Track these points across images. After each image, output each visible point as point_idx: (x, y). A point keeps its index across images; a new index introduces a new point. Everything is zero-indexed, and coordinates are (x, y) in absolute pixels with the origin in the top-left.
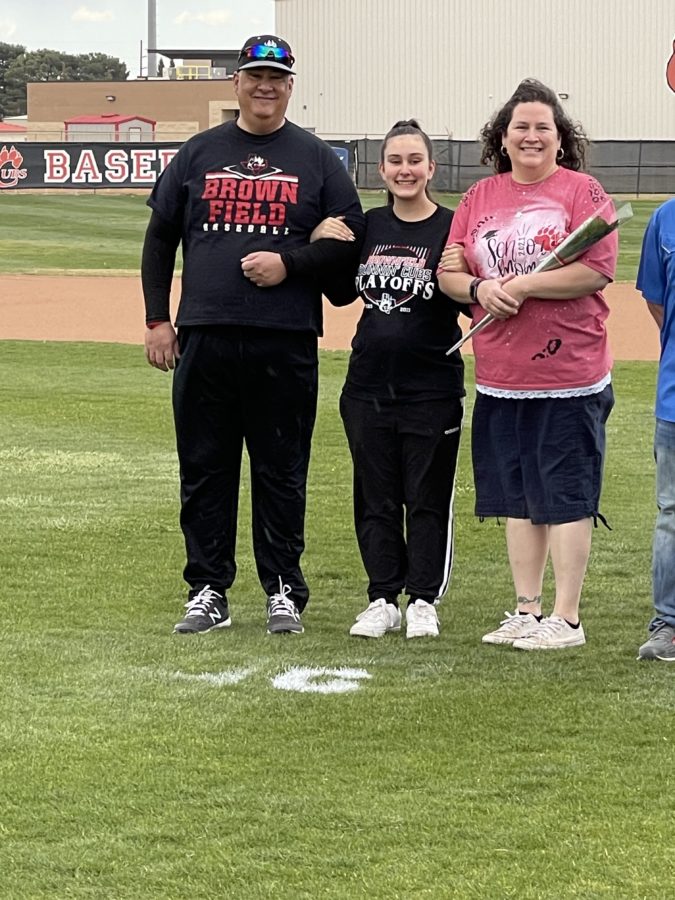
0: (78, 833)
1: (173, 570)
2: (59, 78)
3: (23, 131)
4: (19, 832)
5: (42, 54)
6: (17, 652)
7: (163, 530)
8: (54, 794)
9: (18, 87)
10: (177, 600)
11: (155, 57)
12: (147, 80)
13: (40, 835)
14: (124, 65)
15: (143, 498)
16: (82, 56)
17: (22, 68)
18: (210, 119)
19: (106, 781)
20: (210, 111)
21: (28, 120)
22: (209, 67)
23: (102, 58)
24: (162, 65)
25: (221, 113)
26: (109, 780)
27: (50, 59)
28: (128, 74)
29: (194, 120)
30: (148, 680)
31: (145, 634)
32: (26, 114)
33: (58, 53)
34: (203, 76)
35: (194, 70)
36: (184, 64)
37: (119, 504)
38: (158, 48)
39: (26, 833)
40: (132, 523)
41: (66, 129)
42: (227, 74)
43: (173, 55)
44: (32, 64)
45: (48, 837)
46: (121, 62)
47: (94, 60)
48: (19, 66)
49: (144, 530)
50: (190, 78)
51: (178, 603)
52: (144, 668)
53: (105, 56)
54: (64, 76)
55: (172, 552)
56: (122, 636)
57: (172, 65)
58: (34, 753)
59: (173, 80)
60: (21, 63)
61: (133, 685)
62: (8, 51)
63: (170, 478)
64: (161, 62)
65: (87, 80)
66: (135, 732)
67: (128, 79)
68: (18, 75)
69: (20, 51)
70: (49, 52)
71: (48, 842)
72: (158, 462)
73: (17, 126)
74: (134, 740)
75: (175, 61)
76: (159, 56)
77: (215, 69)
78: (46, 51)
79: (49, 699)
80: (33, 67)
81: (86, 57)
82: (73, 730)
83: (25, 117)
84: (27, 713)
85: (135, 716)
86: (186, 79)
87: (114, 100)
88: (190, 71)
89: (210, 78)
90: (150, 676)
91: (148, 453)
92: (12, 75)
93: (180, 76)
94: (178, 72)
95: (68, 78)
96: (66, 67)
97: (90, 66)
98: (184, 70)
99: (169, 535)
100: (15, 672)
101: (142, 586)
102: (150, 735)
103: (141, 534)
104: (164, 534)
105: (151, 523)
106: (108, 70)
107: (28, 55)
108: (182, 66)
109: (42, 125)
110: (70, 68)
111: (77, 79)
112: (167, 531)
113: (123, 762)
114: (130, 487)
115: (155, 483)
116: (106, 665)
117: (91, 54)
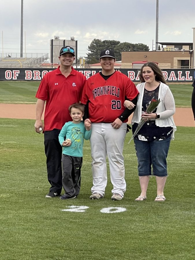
0: (179, 253)
1: (189, 187)
2: (129, 50)
3: (120, 66)
4: (163, 252)
5: (125, 43)
6: (151, 207)
7: (184, 176)
8: (170, 243)
9: (118, 53)
10: (192, 194)
11: (158, 44)
12: (156, 51)
13: (169, 253)
14: (148, 47)
15: (176, 167)
16: (136, 44)
17: (119, 47)
18: (174, 63)
19: (183, 240)
20: (174, 60)
21: (122, 62)
22: (174, 47)
23: (142, 45)
24: (159, 47)
25: (177, 61)
26: (184, 240)
27: (127, 45)
28: (149, 50)
29: (169, 63)
30: (188, 215)
31: (185, 203)
32: (121, 60)
33: (129, 43)
34: (172, 50)
35: (169, 49)
36: (167, 47)
37: (170, 169)
38: (159, 42)
39: (165, 252)
40: (175, 174)
41: (133, 65)
42: (179, 50)
43: (163, 44)
44: (122, 46)
45: (171, 254)
46: (147, 46)
47: (139, 45)
48: (118, 47)
49: (179, 176)
50: (168, 51)
51: (192, 195)
52: (187, 212)
53: (143, 44)
54: (131, 50)
55: (187, 182)
56: (179, 203)
57: (162, 47)
58: (162, 232)
59: (163, 51)
60: (119, 46)
61: (185, 216)
62: (115, 43)
63: (182, 162)
64: (159, 46)
65: (138, 51)
66: (189, 228)
67: (149, 51)
68: (118, 49)
69: (119, 42)
70: (127, 43)
71: (172, 255)
72: (177, 158)
73: (118, 64)
74: (189, 230)
75: (163, 46)
76: (159, 44)
77: (175, 48)
78: (126, 43)
79: (163, 219)
80: (122, 47)
81: (137, 44)
82: (172, 227)
83: (121, 61)
84: (158, 222)
85: (187, 224)
86: (167, 51)
87: (146, 57)
88: (168, 49)
89: (174, 51)
90: (189, 214)
91: (174, 155)
92: (116, 49)
93: (165, 50)
94: (165, 49)
95: (132, 50)
96: (132, 47)
97: (138, 47)
98: (167, 48)
99: (186, 177)
100: (152, 212)
101: (181, 190)
102: (192, 229)
103: (177, 177)
104: (184, 177)
105: (180, 174)
106: (144, 48)
107: (121, 44)
108: (166, 47)
109: (126, 64)
110: (133, 48)
111: (135, 51)
112: (185, 176)
113: (187, 235)
114: (171, 164)
115: (178, 163)
116: (176, 211)
117: (139, 44)
